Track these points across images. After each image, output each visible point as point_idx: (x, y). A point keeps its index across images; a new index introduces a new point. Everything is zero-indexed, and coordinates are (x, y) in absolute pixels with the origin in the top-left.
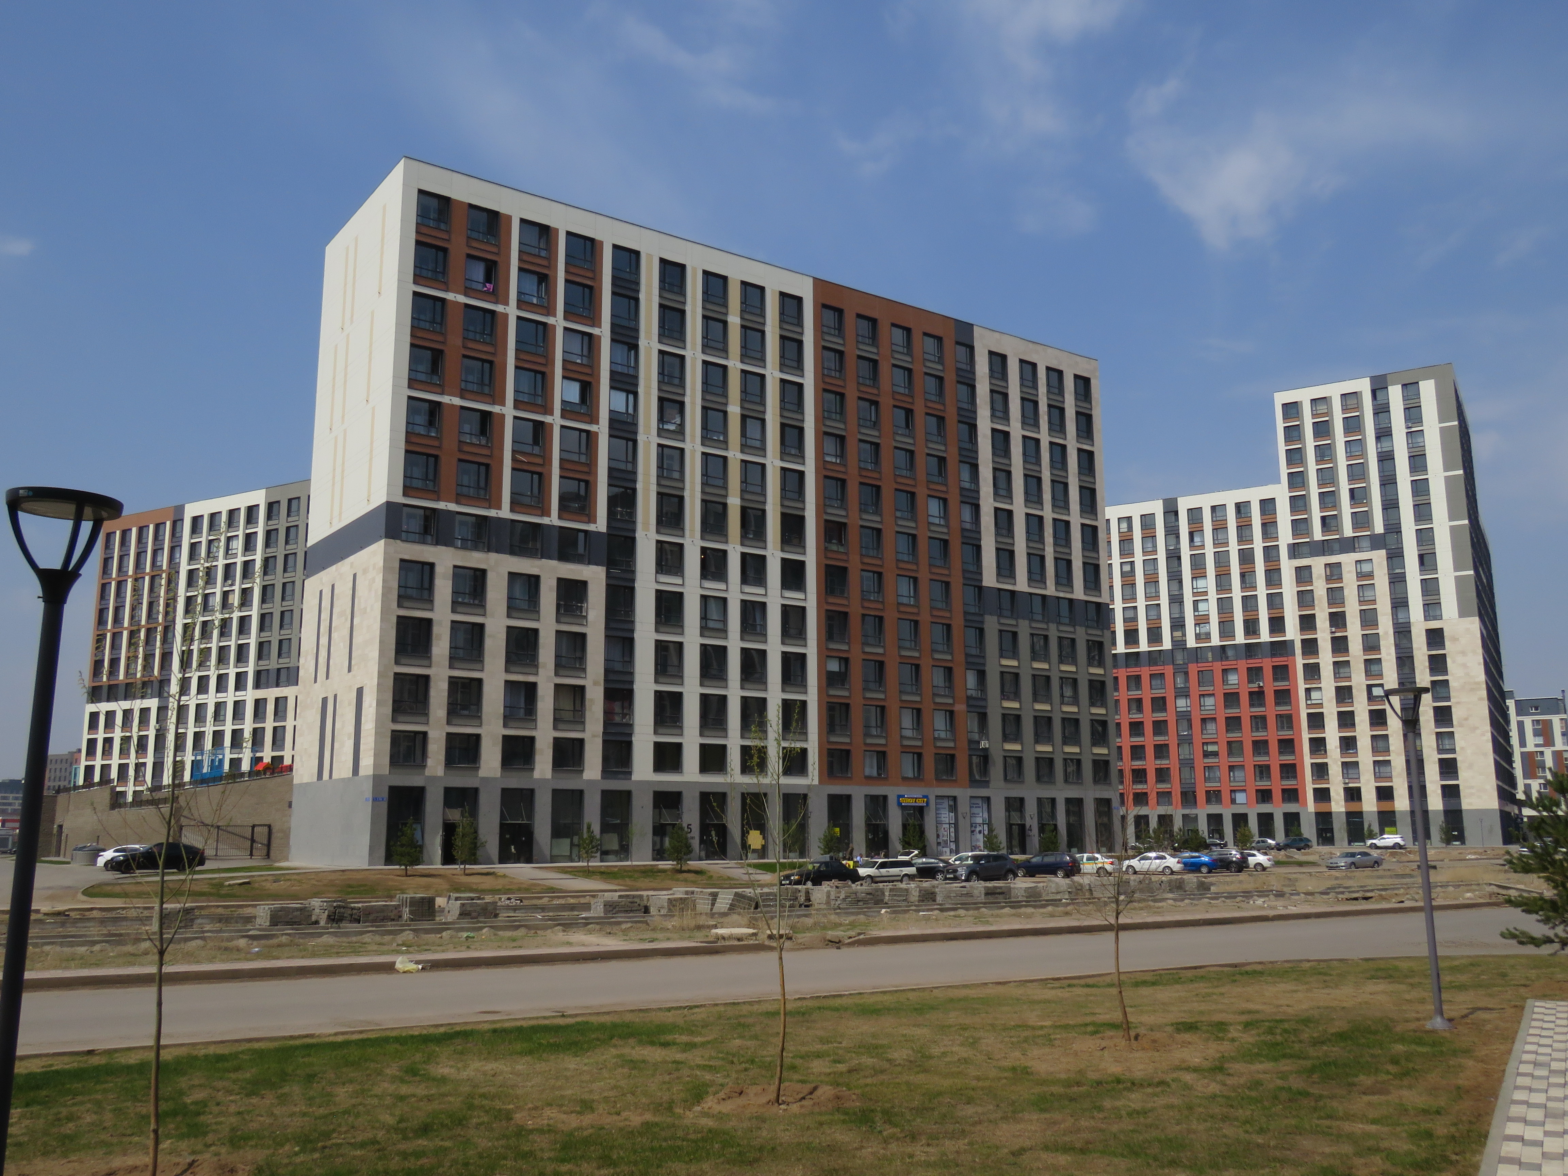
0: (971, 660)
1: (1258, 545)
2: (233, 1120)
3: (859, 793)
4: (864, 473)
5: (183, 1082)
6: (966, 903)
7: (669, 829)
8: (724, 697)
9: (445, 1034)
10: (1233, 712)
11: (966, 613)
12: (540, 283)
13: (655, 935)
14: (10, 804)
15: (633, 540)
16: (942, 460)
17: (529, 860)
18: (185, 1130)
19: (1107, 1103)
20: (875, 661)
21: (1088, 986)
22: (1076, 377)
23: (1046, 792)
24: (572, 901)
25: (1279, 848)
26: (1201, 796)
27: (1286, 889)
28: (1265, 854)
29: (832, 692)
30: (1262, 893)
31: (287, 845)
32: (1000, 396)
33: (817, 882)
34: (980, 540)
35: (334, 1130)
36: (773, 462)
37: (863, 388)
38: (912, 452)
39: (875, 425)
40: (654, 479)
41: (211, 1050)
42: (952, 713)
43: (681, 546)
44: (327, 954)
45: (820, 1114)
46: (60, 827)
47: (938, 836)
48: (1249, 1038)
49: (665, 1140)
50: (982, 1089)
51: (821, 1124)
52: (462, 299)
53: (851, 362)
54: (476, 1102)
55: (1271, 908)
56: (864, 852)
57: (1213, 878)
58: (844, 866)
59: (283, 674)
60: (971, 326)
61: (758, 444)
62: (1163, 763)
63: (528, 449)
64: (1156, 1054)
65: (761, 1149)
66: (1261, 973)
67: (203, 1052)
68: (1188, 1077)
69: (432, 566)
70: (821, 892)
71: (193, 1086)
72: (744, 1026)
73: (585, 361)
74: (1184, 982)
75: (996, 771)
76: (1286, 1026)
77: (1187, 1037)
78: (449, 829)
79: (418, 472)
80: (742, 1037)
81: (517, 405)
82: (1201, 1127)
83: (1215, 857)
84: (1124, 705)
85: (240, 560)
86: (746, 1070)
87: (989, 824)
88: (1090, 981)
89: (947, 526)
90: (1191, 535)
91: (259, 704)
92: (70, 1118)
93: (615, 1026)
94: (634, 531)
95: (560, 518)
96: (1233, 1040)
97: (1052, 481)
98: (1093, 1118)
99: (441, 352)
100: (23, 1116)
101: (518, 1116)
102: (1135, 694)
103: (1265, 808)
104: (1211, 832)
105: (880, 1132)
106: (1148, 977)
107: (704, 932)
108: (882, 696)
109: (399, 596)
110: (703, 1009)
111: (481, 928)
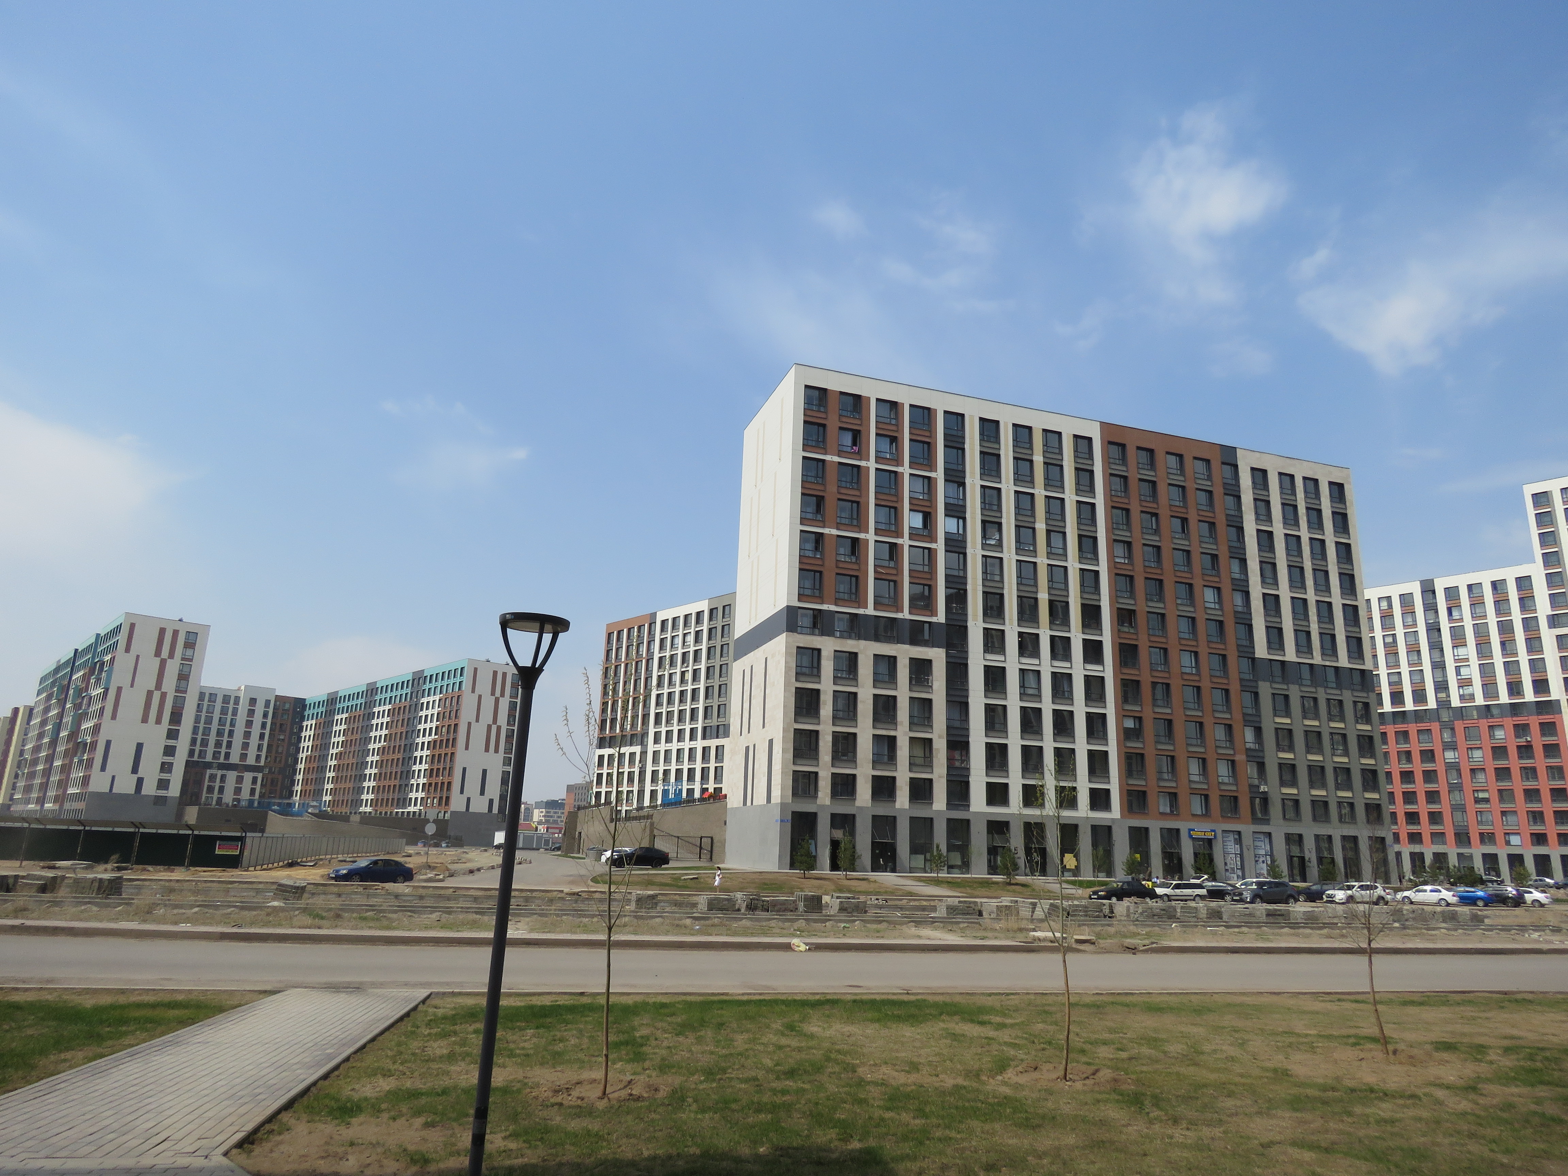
0: (1248, 718)
1: (1517, 617)
2: (664, 1052)
3: (1155, 827)
4: (1149, 570)
5: (636, 1021)
6: (1249, 921)
7: (1000, 850)
8: (1041, 748)
9: (818, 1001)
10: (1502, 763)
11: (1241, 680)
12: (891, 443)
13: (985, 934)
14: (551, 817)
15: (966, 627)
16: (1214, 557)
17: (894, 870)
18: (632, 1056)
19: (1358, 1110)
20: (1165, 720)
21: (1357, 1001)
22: (1331, 483)
23: (1323, 830)
24: (925, 903)
25: (1558, 887)
26: (1475, 838)
27: (1563, 925)
28: (1543, 892)
29: (1129, 744)
30: (1537, 928)
31: (724, 852)
32: (1263, 504)
33: (1120, 899)
34: (1251, 620)
35: (730, 1067)
36: (1073, 565)
37: (1144, 504)
38: (1188, 552)
39: (1157, 532)
40: (980, 582)
41: (660, 999)
42: (1233, 762)
43: (1003, 631)
44: (745, 934)
45: (1100, 1093)
46: (580, 833)
47: (1226, 864)
48: (1507, 1062)
49: (968, 1101)
50: (1244, 1085)
51: (1098, 1101)
52: (836, 459)
53: (1133, 484)
54: (833, 1056)
55: (1546, 942)
56: (1161, 875)
57: (1489, 911)
58: (1144, 886)
59: (721, 729)
60: (1234, 449)
61: (1061, 551)
62: (1434, 807)
63: (886, 564)
64: (1413, 1069)
65: (1043, 1117)
66: (1530, 1002)
67: (653, 1000)
68: (1440, 1094)
69: (819, 650)
70: (1122, 906)
71: (643, 1024)
72: (1046, 1012)
73: (926, 497)
74: (1452, 1005)
75: (1275, 810)
76: (1548, 1054)
77: (1446, 1056)
78: (835, 845)
79: (808, 584)
80: (1043, 1022)
81: (877, 532)
82: (1447, 1141)
83: (1490, 893)
84: (1394, 757)
85: (692, 649)
86: (1044, 1049)
87: (1272, 856)
88: (1360, 997)
89: (1221, 609)
90: (1450, 611)
91: (705, 750)
92: (561, 1040)
93: (945, 1004)
94: (966, 621)
95: (910, 613)
96: (1491, 1062)
97: (1314, 570)
98: (1343, 1121)
99: (823, 497)
100: (534, 1036)
101: (860, 1070)
102: (1404, 747)
103: (1541, 850)
104: (1488, 870)
105: (1148, 1113)
106: (1415, 998)
107: (1024, 934)
108: (1171, 748)
109: (796, 673)
110: (1017, 996)
111: (855, 921)
